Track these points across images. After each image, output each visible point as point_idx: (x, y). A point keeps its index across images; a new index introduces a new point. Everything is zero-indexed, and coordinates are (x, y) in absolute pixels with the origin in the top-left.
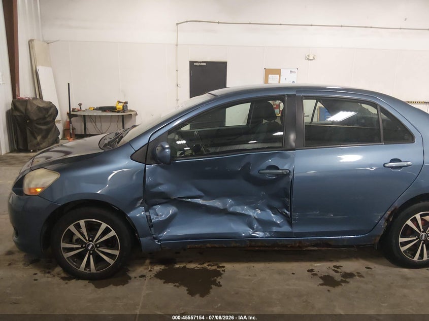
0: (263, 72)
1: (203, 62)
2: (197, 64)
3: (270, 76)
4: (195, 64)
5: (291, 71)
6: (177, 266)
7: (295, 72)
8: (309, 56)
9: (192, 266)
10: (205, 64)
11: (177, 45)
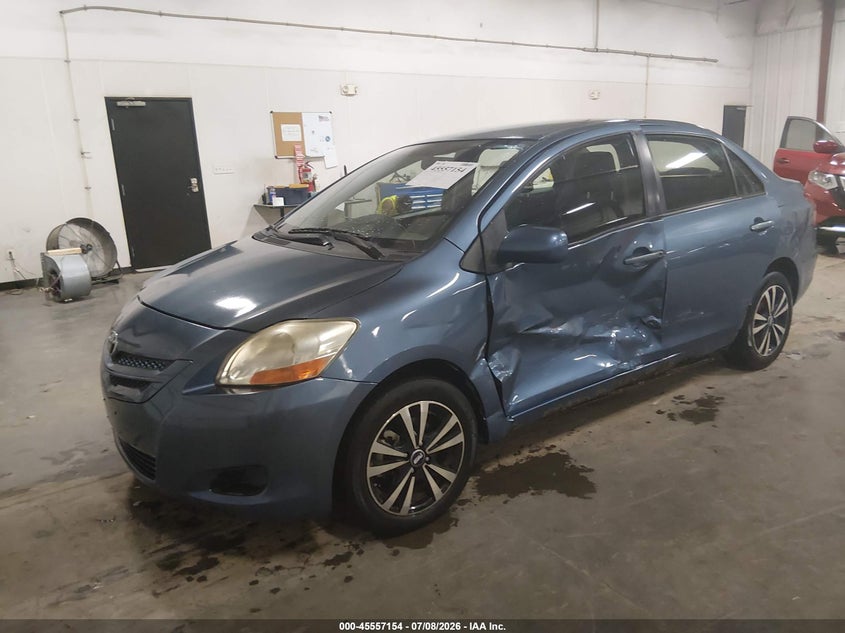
0: (269, 120)
1: (137, 99)
2: (126, 104)
3: (283, 127)
4: (119, 104)
5: (320, 117)
6: (489, 469)
7: (326, 119)
8: (346, 88)
9: (510, 461)
10: (143, 104)
11: (67, 61)
